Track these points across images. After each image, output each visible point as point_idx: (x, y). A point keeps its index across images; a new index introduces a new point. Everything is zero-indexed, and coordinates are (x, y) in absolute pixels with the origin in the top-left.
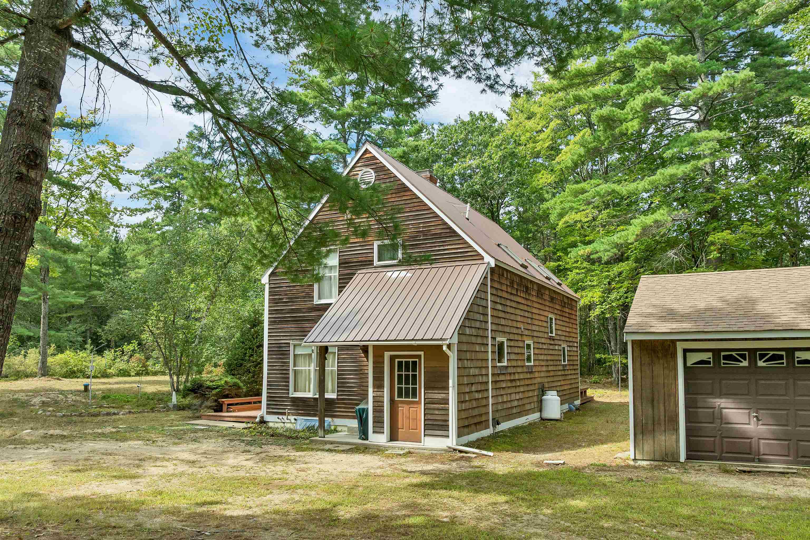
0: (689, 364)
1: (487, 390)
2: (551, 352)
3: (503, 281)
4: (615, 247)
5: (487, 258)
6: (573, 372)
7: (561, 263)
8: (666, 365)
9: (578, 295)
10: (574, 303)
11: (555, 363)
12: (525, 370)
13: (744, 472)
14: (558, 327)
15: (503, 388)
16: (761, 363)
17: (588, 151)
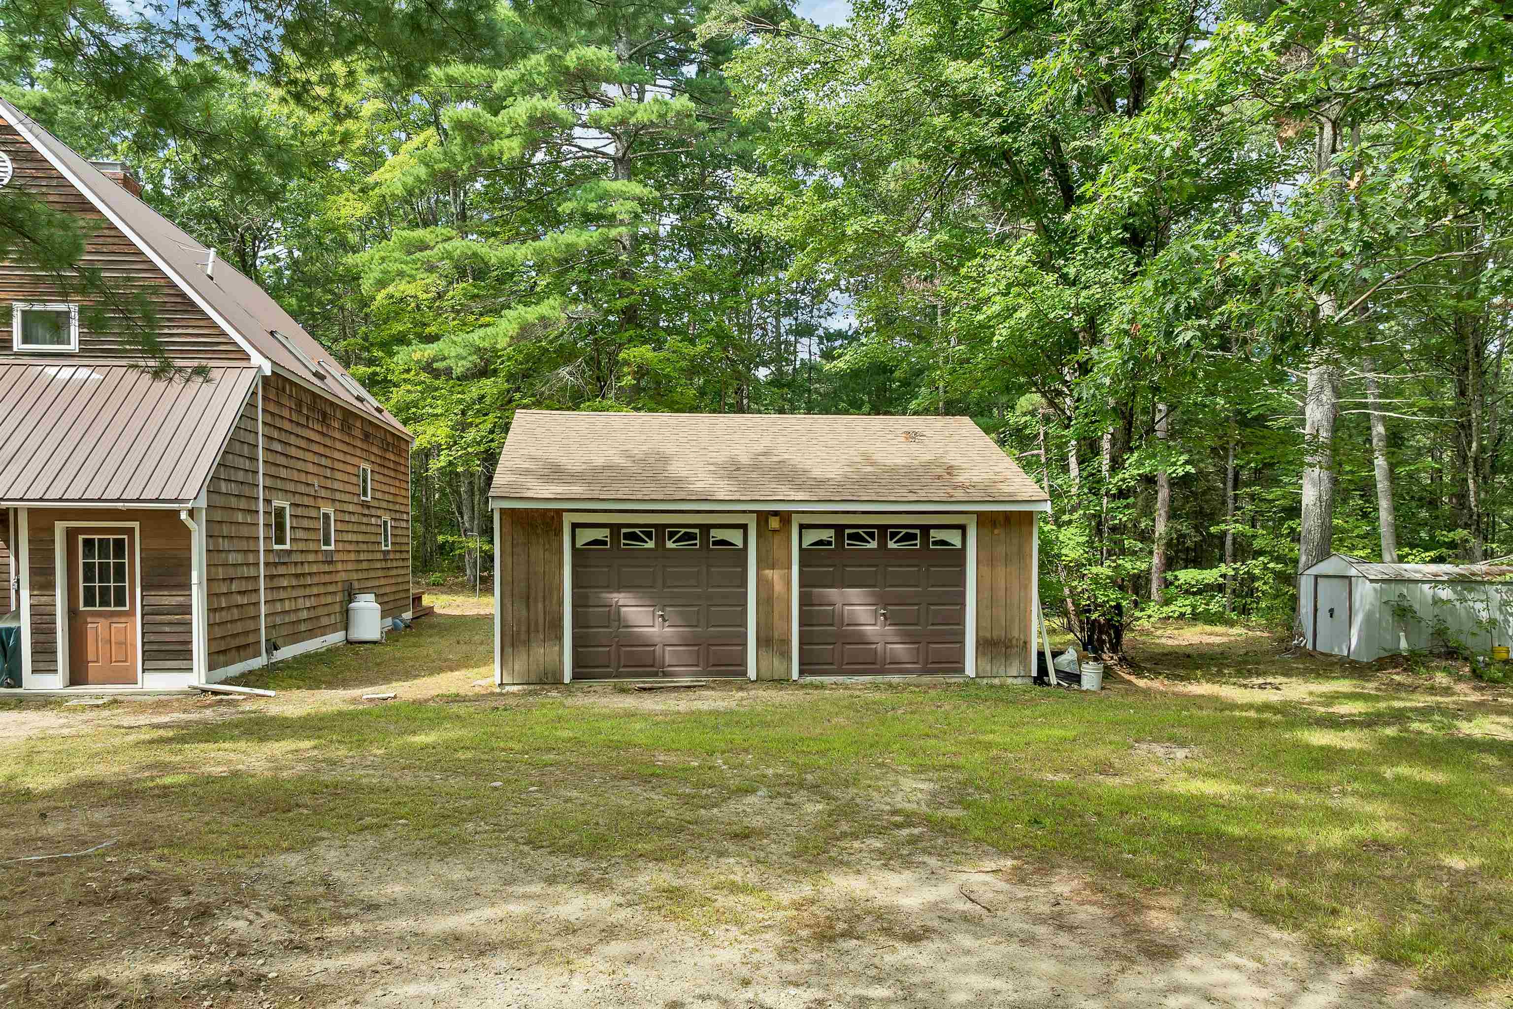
0: (578, 545)
1: (257, 591)
2: (364, 528)
3: (285, 401)
4: (475, 353)
5: (257, 359)
6: (401, 564)
7: (378, 369)
8: (547, 546)
9: (408, 430)
10: (404, 446)
11: (371, 548)
12: (320, 557)
13: (645, 689)
14: (378, 486)
15: (284, 588)
16: (670, 545)
17: (433, 174)
